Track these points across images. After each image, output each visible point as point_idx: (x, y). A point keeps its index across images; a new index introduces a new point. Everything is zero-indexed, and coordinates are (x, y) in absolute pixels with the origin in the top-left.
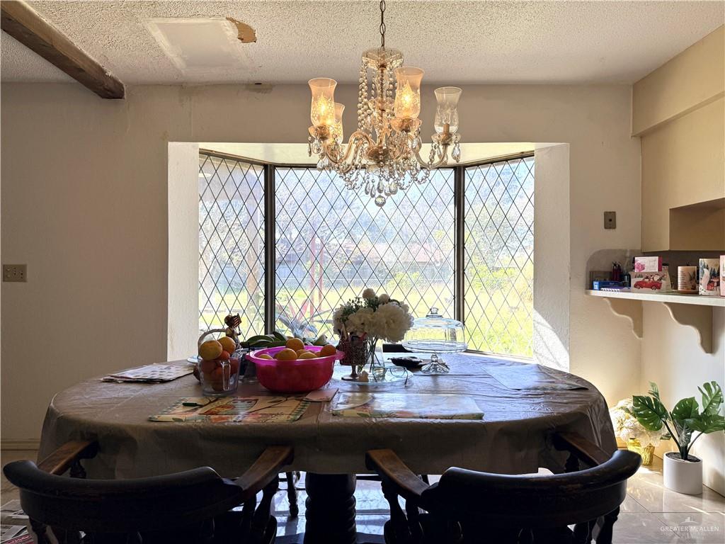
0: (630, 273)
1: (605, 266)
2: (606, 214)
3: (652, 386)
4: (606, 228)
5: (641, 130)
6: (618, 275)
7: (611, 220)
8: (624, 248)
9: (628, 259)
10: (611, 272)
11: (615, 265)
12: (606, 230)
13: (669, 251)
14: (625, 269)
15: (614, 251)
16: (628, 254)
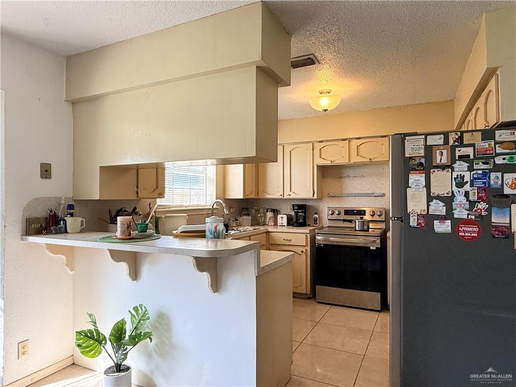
0: (65, 218)
1: (41, 212)
2: (42, 165)
3: (90, 316)
4: (42, 178)
5: (74, 97)
6: (54, 222)
7: (46, 171)
8: (59, 196)
9: (62, 206)
10: (46, 218)
11: (51, 211)
12: (43, 179)
13: (99, 200)
14: (60, 214)
15: (50, 199)
16: (63, 202)
